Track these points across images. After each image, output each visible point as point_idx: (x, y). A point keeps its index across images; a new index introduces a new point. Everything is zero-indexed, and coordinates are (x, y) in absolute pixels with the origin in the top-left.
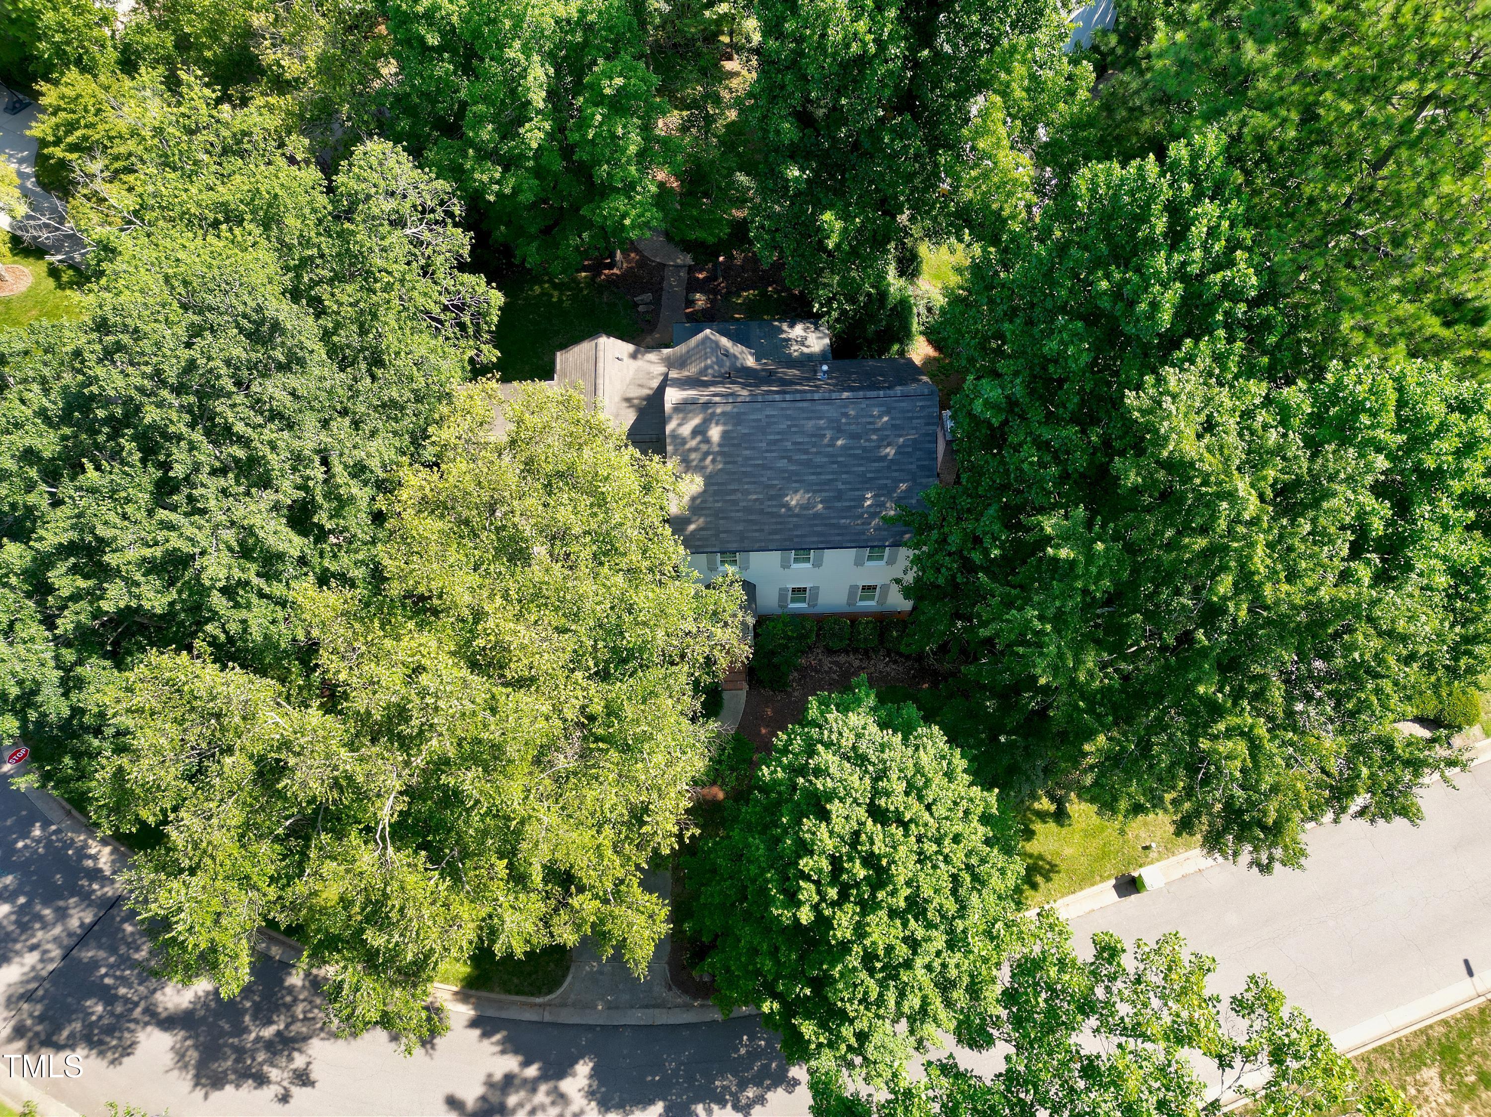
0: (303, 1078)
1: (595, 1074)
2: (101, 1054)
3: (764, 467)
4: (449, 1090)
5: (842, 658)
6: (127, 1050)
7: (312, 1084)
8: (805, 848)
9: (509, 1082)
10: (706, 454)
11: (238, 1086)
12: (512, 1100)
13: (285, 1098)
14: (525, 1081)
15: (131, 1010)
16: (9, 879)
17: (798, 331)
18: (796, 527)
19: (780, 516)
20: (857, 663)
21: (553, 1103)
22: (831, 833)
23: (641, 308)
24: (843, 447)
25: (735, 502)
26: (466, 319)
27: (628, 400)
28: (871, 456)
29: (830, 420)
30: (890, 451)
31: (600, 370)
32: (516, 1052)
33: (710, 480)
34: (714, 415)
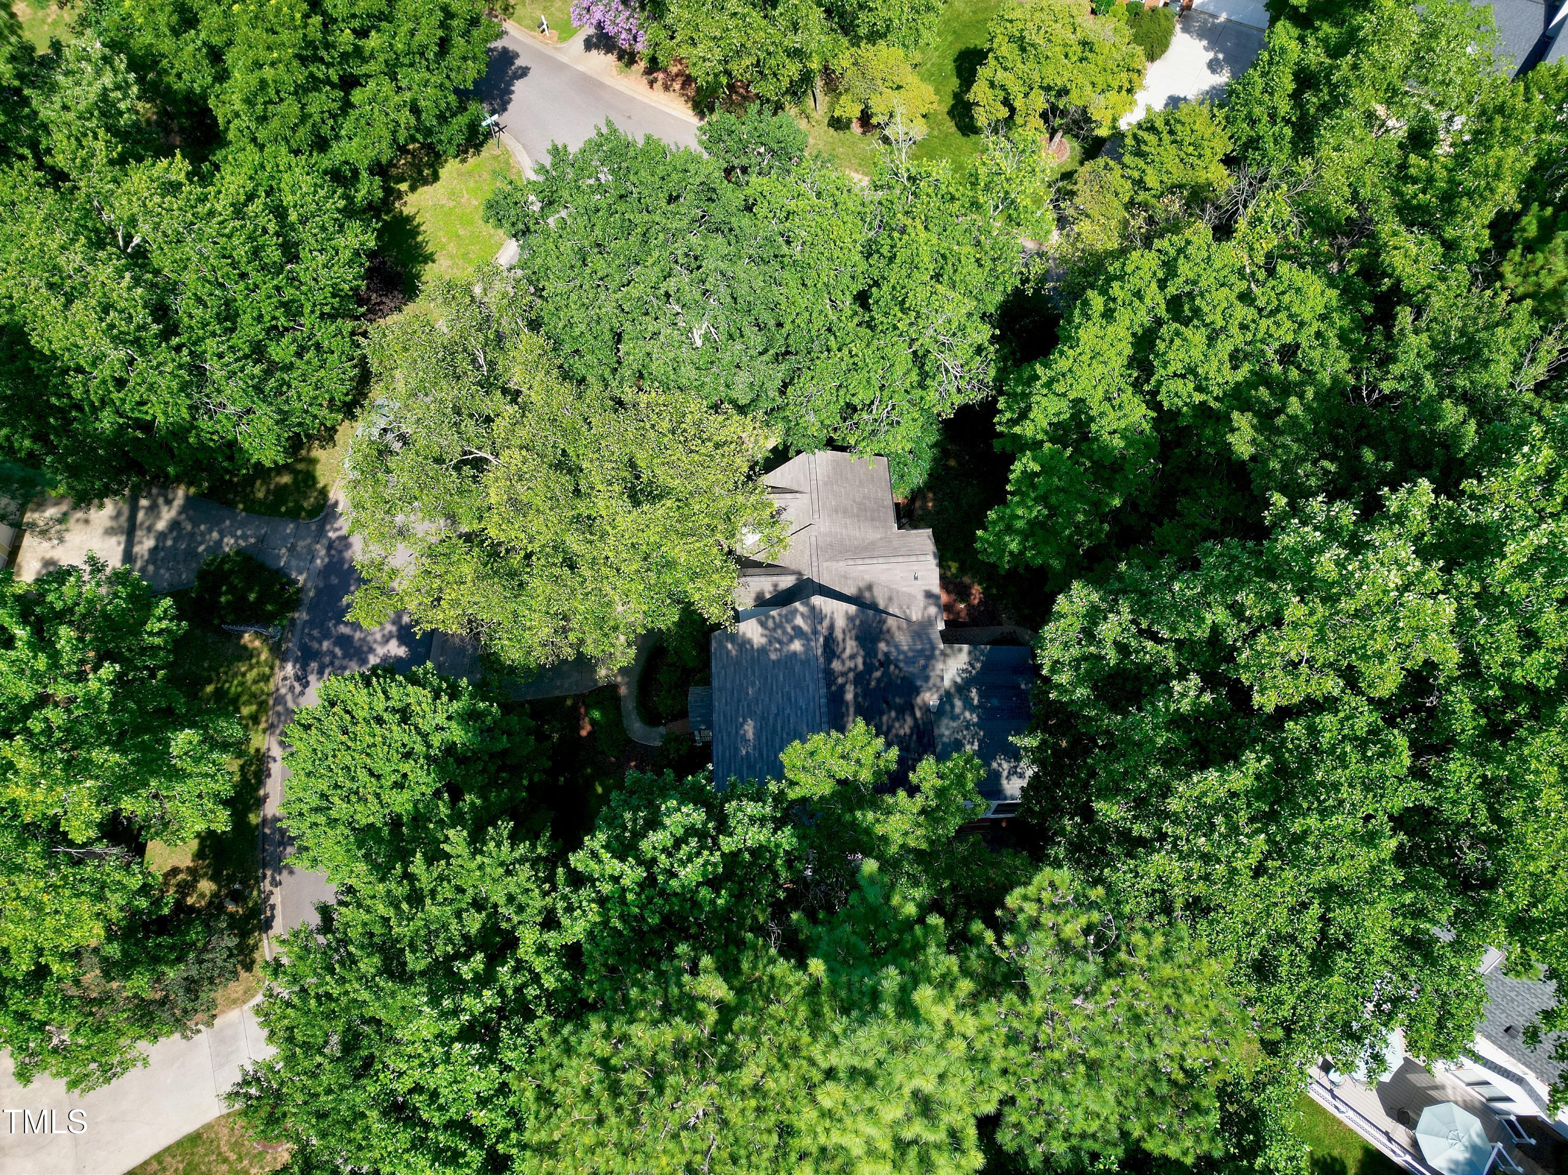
3: (771, 693)
33: (763, 650)
34: (808, 640)
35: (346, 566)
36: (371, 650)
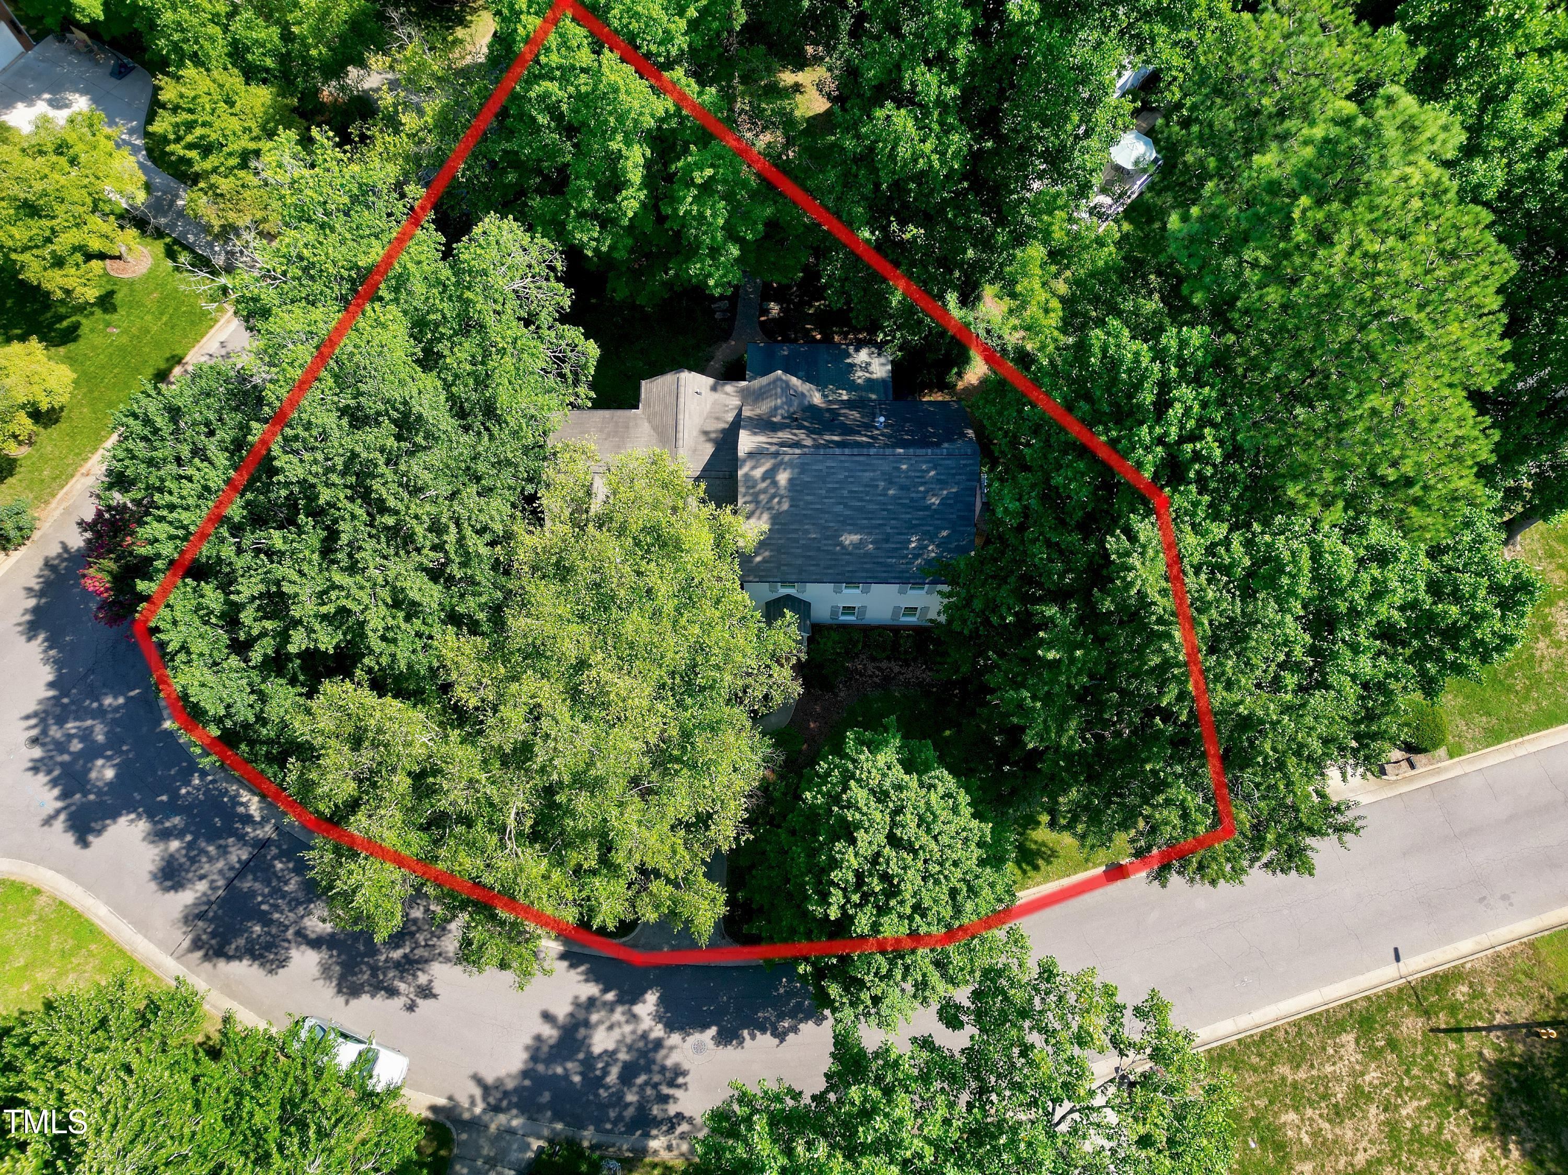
0: (426, 992)
1: (662, 1001)
2: (262, 965)
3: (822, 511)
4: (544, 1006)
5: (884, 665)
6: (282, 963)
7: (435, 996)
8: (835, 864)
9: (592, 1002)
10: (773, 497)
11: (373, 996)
12: (594, 1018)
13: (411, 1008)
14: (605, 1004)
15: (285, 931)
16: (176, 820)
17: (863, 356)
18: (848, 563)
19: (835, 553)
20: (897, 669)
21: (627, 1022)
22: (856, 854)
23: (718, 315)
24: (894, 497)
25: (796, 540)
26: (567, 370)
27: (706, 433)
28: (918, 505)
29: (883, 473)
30: (935, 501)
31: (681, 406)
32: (597, 981)
33: (774, 520)
34: (781, 463)
35: (527, 1083)
36: (644, 1036)
